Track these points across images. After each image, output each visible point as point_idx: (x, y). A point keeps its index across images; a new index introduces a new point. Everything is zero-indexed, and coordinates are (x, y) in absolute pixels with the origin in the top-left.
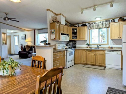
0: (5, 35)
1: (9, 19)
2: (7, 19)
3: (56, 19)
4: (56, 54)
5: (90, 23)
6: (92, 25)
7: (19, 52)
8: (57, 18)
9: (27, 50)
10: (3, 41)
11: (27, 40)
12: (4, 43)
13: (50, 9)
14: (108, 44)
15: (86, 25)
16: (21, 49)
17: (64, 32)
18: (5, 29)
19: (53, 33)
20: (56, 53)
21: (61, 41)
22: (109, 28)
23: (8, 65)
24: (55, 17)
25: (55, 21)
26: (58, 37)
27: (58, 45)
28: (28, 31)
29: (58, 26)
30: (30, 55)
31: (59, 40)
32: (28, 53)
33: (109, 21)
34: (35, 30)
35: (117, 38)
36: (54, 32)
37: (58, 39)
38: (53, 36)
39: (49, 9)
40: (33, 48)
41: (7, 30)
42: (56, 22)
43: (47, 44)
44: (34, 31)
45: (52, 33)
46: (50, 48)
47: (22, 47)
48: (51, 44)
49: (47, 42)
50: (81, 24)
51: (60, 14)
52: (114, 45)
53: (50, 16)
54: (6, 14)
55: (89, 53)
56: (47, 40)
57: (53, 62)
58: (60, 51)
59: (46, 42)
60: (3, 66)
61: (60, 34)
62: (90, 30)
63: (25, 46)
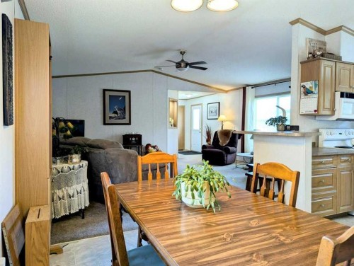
0: (176, 103)
1: (187, 64)
2: (183, 64)
3: (320, 48)
4: (321, 163)
7: (204, 147)
8: (324, 44)
9: (223, 142)
10: (171, 119)
11: (222, 117)
12: (172, 123)
13: (301, 18)
16: (208, 141)
17: (351, 87)
18: (176, 91)
19: (312, 92)
20: (324, 160)
21: (338, 120)
23: (202, 179)
24: (320, 41)
25: (318, 53)
26: (327, 105)
27: (324, 134)
28: (226, 92)
29: (328, 70)
30: (230, 157)
31: (333, 114)
32: (224, 153)
34: (244, 89)
36: (313, 90)
37: (328, 113)
38: (310, 104)
39: (299, 19)
40: (239, 138)
41: (180, 92)
42: (322, 55)
43: (286, 129)
44: (242, 90)
45: (308, 92)
46: (302, 141)
47: (208, 134)
48: (302, 130)
49: (288, 123)
51: (339, 29)
53: (302, 41)
54: (181, 53)
56: (288, 116)
57: (313, 187)
58: (337, 155)
59: (283, 122)
60: (192, 181)
61: (338, 94)
63: (216, 132)
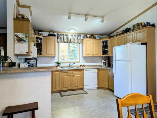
5: (60, 34)
6: (62, 37)
14: (79, 62)
15: (54, 35)
19: (24, 41)
22: (81, 44)
33: (80, 36)
35: (90, 55)
45: (20, 40)
50: (48, 33)
52: (85, 62)
55: (65, 75)
61: (33, 44)
62: (58, 43)
